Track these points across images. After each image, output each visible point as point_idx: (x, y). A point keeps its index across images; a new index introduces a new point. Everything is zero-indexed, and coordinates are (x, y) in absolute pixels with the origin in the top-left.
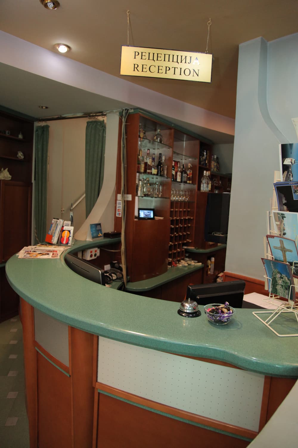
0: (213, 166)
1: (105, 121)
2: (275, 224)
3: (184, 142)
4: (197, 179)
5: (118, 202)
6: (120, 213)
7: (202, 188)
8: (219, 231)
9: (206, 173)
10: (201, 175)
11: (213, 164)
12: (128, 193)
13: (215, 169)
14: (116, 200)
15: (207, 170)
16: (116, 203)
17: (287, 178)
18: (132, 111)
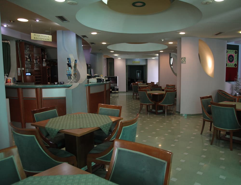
0: (46, 57)
1: (9, 43)
2: (67, 69)
3: (35, 49)
4: (41, 62)
5: (18, 71)
6: (19, 74)
7: (43, 65)
8: (55, 75)
9: (44, 60)
10: (43, 61)
11: (46, 56)
12: (23, 68)
13: (46, 58)
14: (17, 70)
15: (44, 59)
16: (17, 71)
17: (69, 63)
18: (21, 41)
